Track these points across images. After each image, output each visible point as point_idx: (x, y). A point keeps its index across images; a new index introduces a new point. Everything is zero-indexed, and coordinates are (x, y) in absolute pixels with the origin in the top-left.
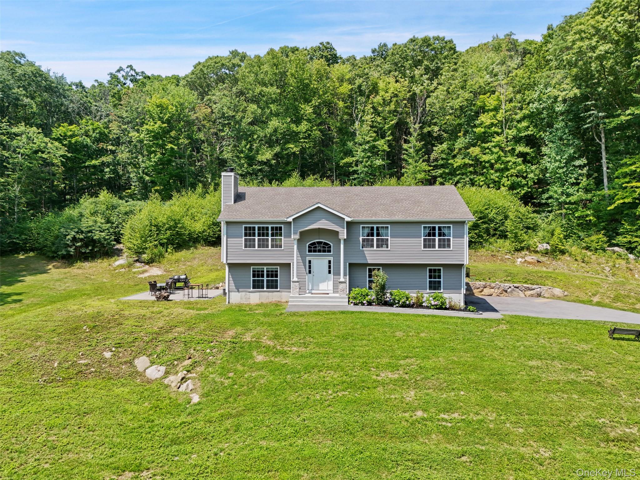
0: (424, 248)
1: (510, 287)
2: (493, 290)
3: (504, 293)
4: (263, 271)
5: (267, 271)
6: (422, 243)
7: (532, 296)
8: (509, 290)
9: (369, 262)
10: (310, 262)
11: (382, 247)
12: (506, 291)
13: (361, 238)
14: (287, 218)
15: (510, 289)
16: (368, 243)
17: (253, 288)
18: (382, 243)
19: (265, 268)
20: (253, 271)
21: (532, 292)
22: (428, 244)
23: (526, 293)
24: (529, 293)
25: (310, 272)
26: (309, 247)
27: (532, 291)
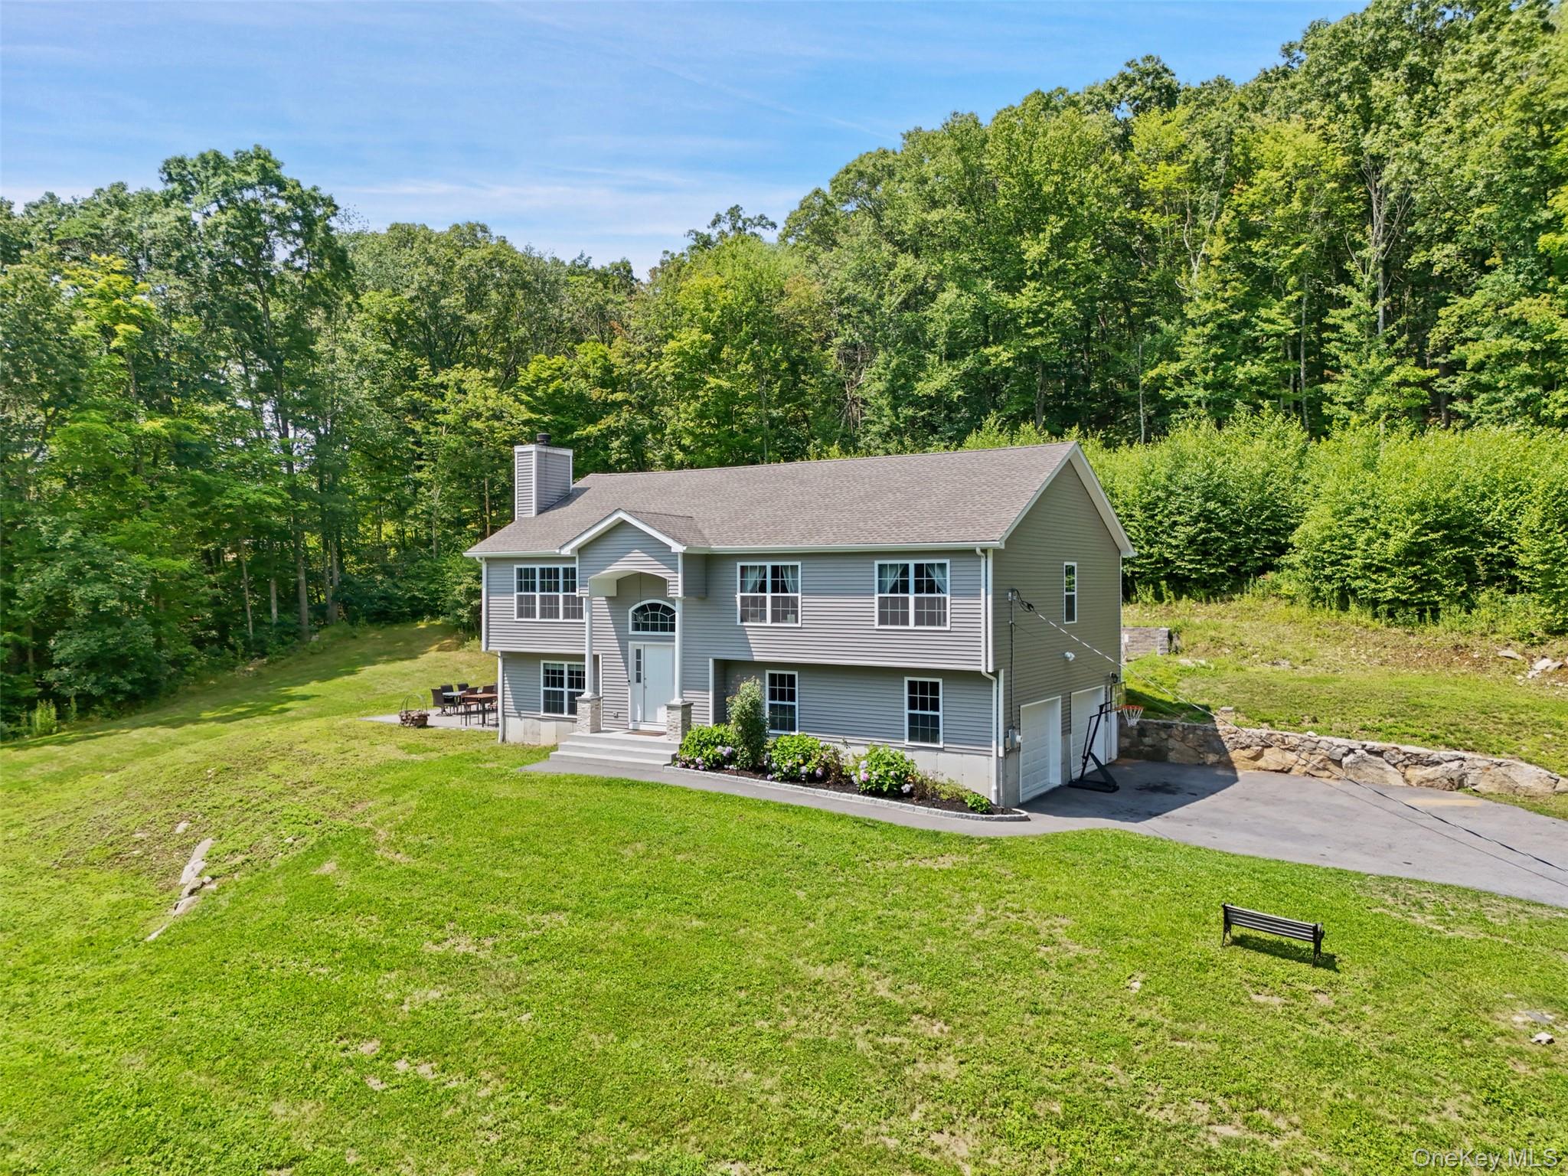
0: (881, 622)
1: (1351, 751)
2: (1291, 757)
3: (1332, 767)
4: (562, 672)
5: (571, 673)
6: (876, 610)
7: (1430, 783)
8: (1346, 760)
9: (756, 658)
10: (638, 652)
11: (785, 618)
12: (1339, 763)
13: (739, 595)
14: (561, 548)
15: (1351, 757)
16: (753, 610)
17: (547, 710)
18: (785, 610)
19: (566, 664)
20: (547, 672)
21: (1429, 772)
22: (891, 614)
23: (1410, 773)
24: (1417, 773)
25: (639, 681)
26: (635, 618)
27: (1430, 770)
